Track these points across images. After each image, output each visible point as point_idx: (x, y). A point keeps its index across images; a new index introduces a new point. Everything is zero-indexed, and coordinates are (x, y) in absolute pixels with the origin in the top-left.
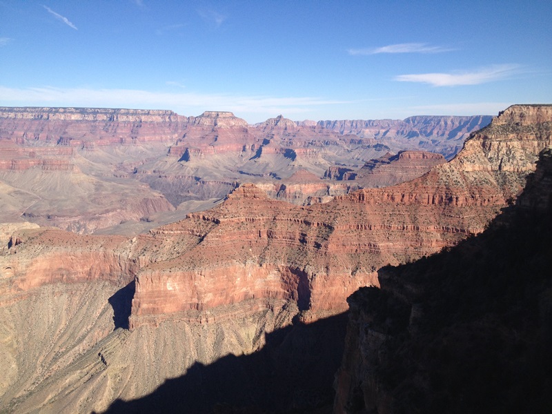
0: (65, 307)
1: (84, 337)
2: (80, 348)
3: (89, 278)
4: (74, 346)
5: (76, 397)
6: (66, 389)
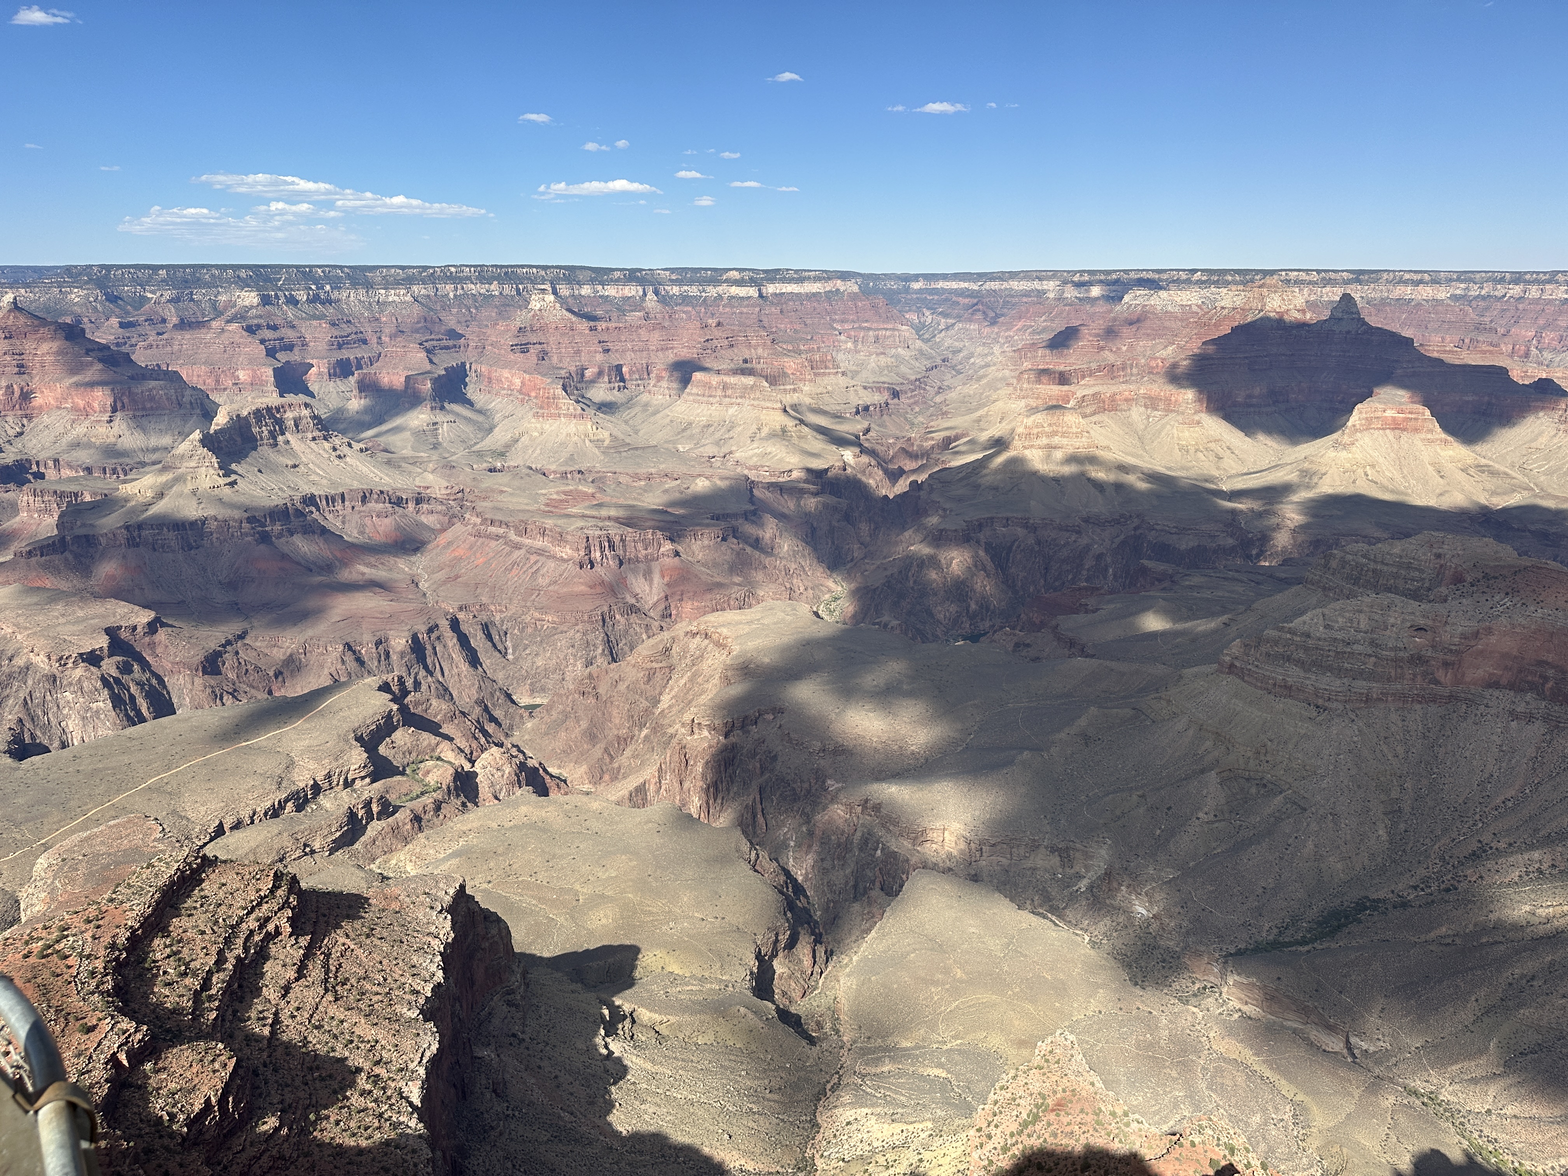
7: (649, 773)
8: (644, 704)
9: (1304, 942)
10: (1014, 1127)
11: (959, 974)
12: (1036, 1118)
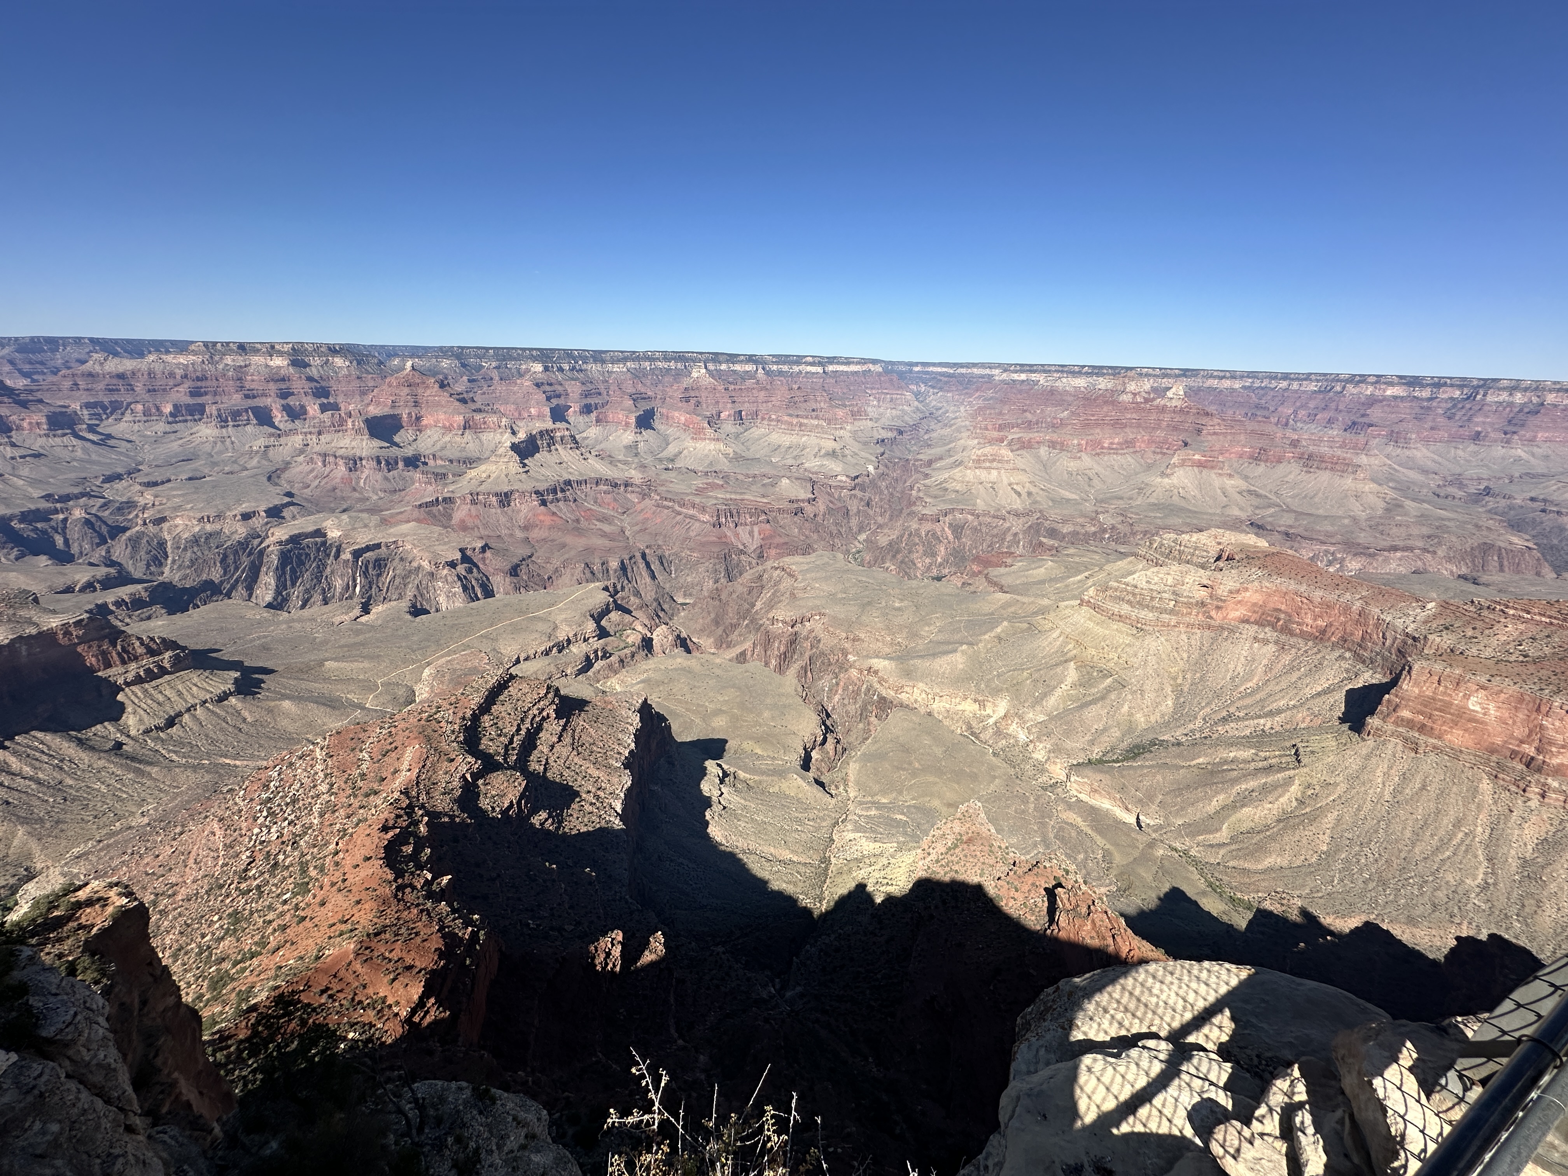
0: (1265, 662)
1: (1279, 712)
2: (1266, 723)
3: (1320, 637)
4: (1260, 717)
5: (1235, 781)
6: (1225, 762)
7: (748, 645)
8: (747, 606)
9: (1117, 761)
10: (944, 850)
11: (917, 765)
12: (956, 846)
